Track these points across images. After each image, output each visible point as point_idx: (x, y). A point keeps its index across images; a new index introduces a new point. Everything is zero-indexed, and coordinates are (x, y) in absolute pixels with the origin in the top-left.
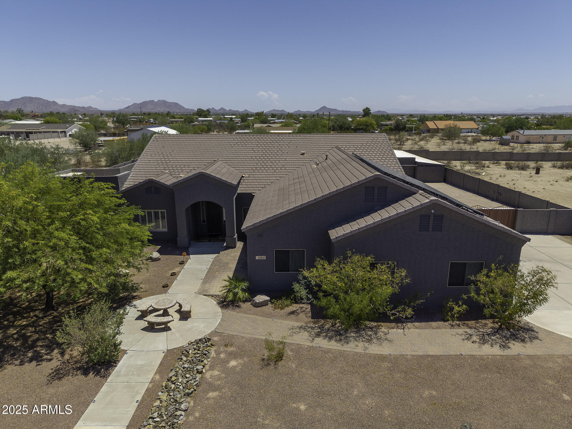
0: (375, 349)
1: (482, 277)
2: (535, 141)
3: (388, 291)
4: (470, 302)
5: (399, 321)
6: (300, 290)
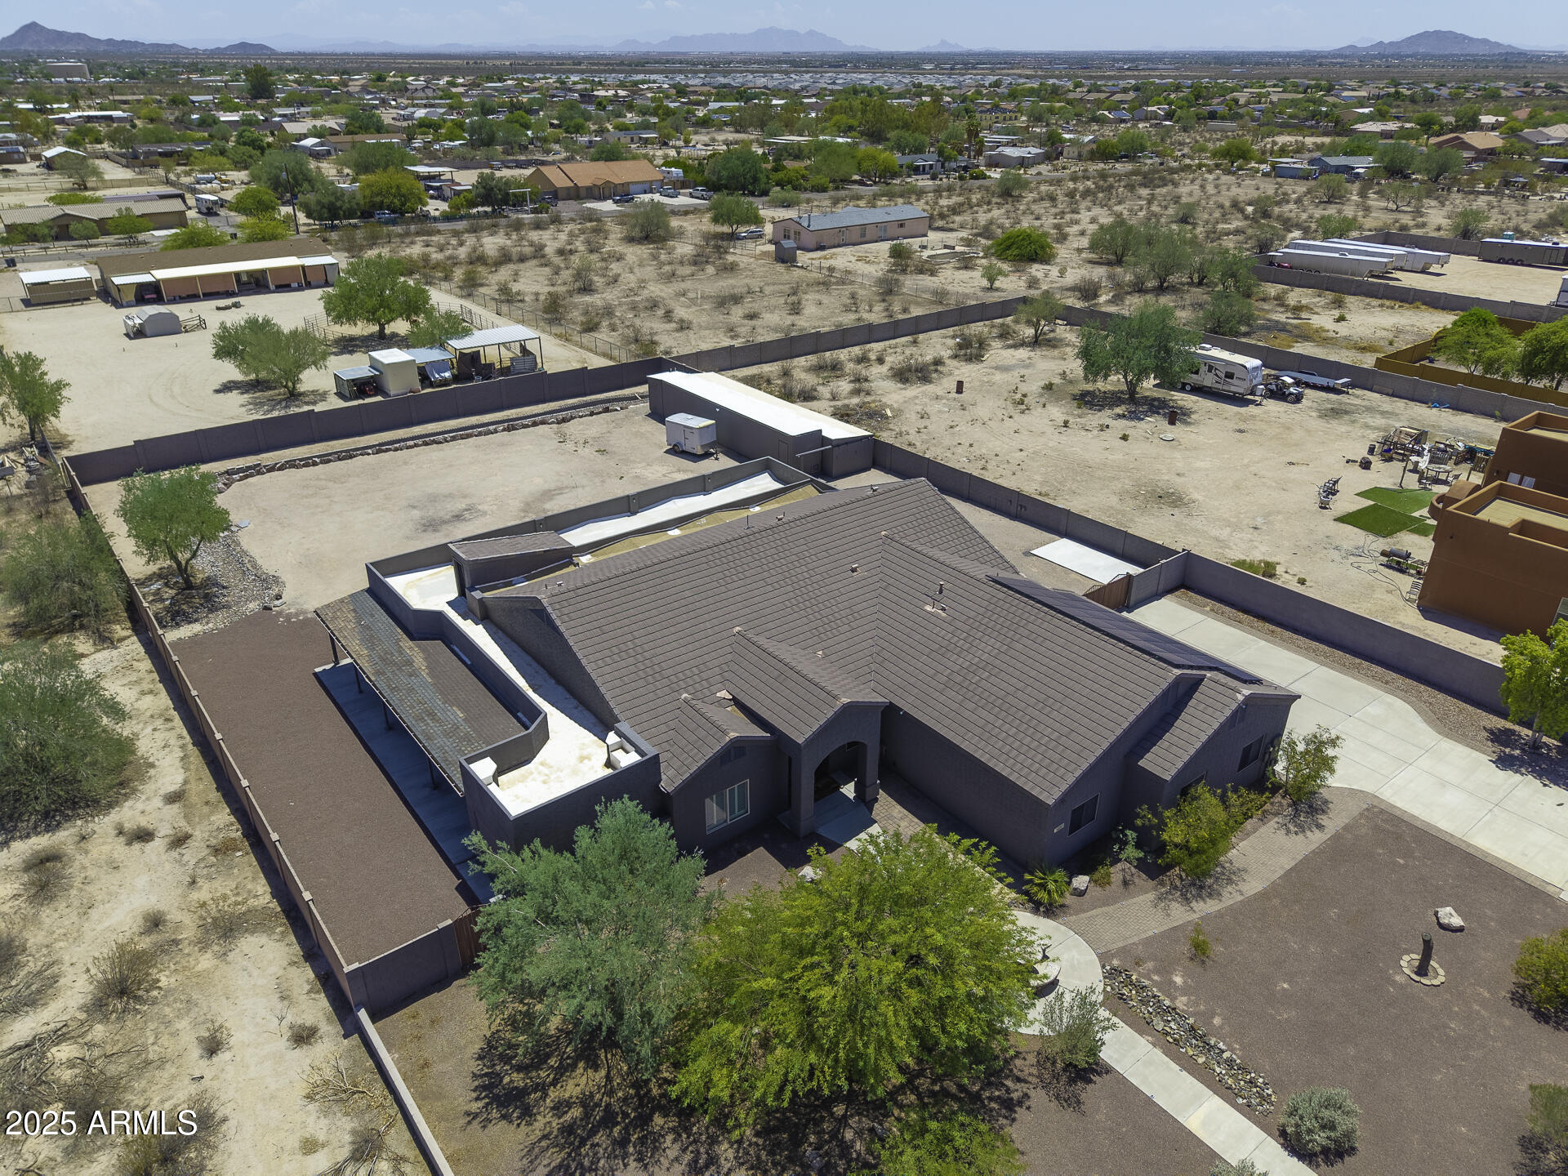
0: (1246, 888)
2: (832, 242)
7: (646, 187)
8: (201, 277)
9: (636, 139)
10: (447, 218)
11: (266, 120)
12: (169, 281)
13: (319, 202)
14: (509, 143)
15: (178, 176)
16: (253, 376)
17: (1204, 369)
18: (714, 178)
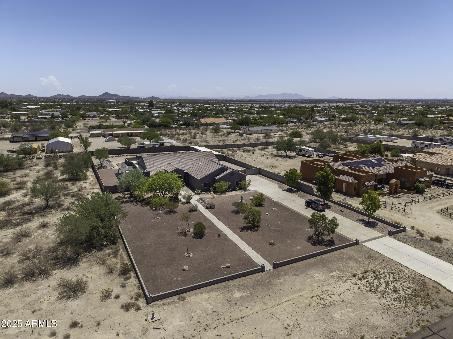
0: (227, 195)
1: (241, 182)
2: (254, 133)
3: (227, 186)
4: (239, 187)
5: (229, 192)
6: (211, 189)
7: (223, 124)
8: (121, 133)
9: (230, 116)
10: (176, 128)
11: (150, 111)
12: (115, 134)
13: (149, 123)
14: (200, 116)
15: (126, 120)
16: (123, 146)
17: (303, 151)
18: (239, 122)
